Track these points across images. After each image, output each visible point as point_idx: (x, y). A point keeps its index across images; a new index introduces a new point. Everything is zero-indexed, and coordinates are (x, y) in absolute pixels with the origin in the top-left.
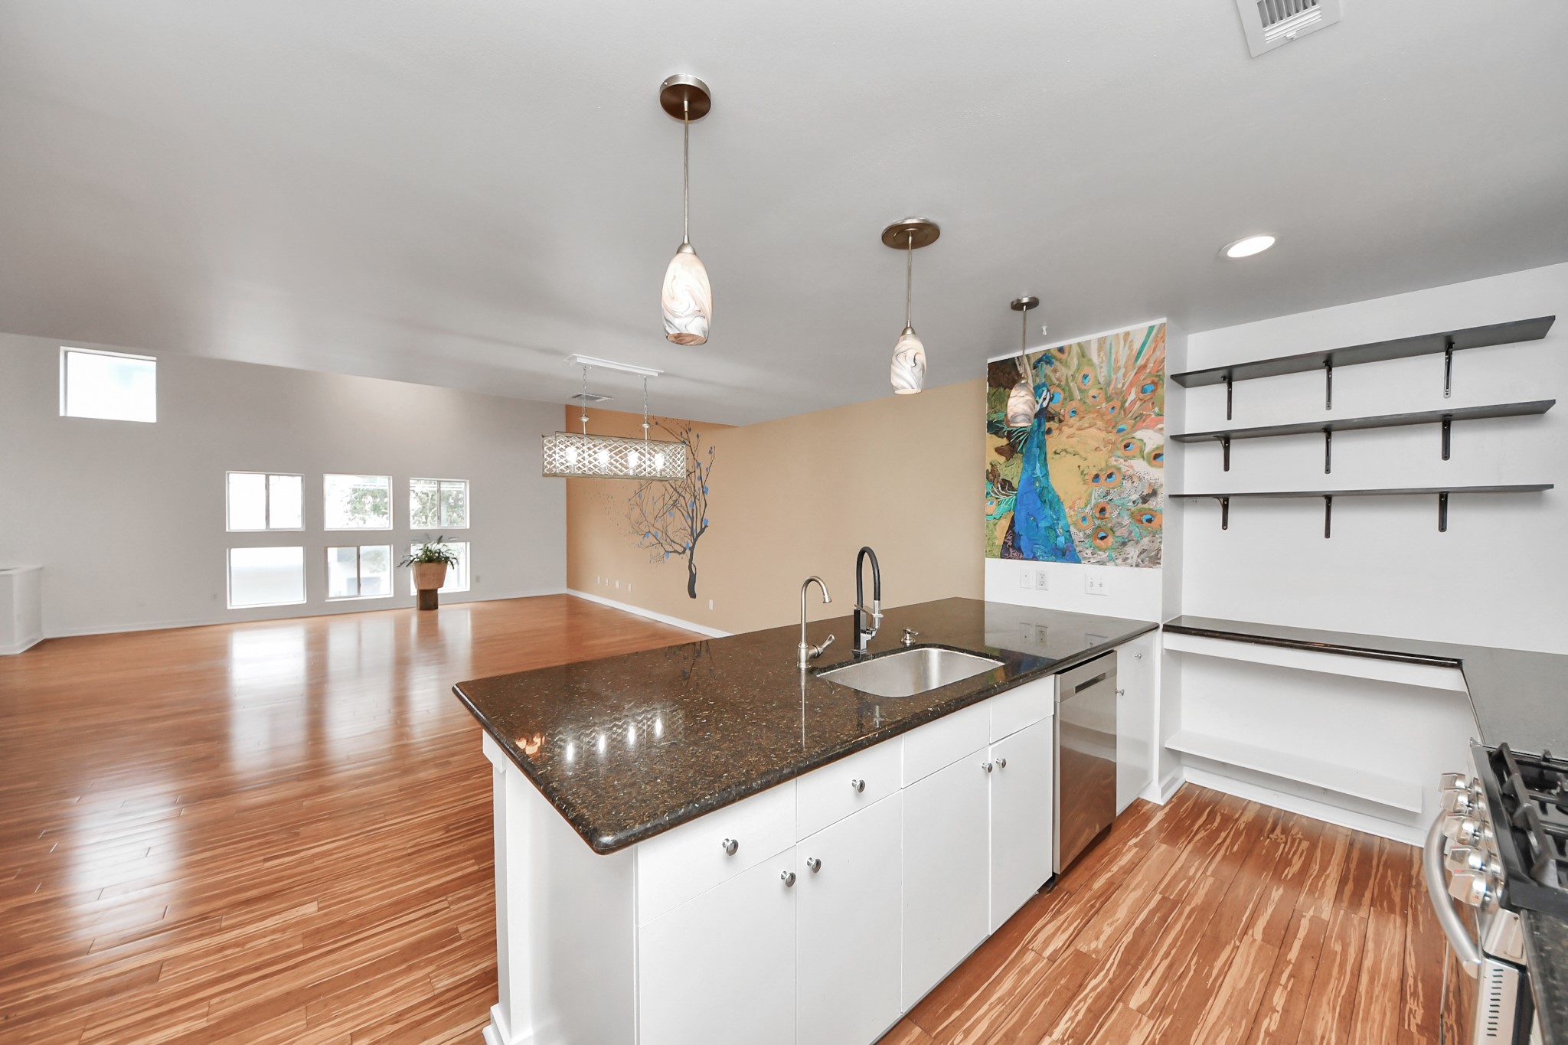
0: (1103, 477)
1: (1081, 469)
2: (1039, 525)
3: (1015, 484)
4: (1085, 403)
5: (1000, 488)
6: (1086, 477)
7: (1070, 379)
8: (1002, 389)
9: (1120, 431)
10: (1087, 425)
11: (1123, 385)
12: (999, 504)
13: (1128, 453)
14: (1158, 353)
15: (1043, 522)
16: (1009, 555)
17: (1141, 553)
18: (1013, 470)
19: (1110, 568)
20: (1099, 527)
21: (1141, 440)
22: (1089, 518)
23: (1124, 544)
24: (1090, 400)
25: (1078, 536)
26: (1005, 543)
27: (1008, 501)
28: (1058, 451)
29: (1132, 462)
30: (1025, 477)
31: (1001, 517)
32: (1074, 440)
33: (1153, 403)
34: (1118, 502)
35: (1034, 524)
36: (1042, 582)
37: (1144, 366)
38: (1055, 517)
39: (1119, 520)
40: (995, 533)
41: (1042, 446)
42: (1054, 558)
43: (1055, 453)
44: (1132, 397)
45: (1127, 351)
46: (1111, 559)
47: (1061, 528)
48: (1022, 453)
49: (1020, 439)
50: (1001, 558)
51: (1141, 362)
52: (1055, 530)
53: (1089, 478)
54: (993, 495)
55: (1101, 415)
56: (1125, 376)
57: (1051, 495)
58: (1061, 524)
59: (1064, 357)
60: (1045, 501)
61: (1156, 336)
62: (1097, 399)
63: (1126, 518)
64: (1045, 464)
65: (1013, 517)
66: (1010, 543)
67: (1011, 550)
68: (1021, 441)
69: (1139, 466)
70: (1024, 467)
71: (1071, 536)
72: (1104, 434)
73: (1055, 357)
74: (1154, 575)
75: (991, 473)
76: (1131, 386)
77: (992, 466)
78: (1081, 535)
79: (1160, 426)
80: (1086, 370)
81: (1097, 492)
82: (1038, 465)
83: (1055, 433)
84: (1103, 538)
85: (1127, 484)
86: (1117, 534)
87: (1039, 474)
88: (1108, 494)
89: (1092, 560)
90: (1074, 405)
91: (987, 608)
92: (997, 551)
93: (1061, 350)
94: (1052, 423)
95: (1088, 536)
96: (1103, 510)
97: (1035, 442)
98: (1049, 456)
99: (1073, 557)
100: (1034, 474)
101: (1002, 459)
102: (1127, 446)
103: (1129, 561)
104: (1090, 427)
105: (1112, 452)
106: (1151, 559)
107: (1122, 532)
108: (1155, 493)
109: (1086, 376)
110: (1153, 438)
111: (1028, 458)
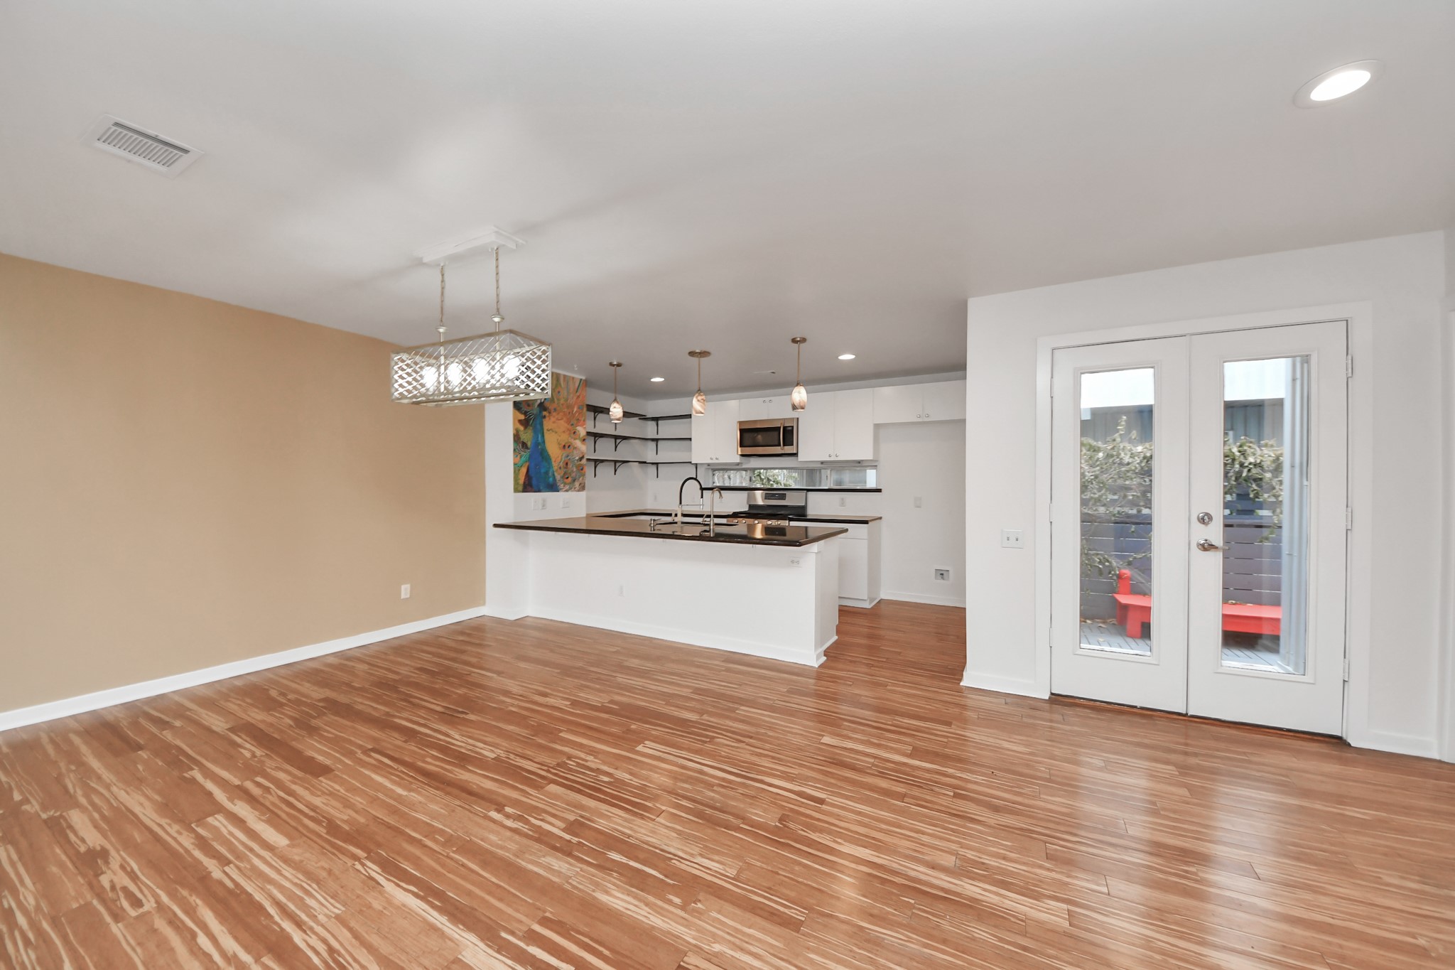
0: (567, 447)
2: (542, 471)
3: (529, 444)
4: (559, 406)
5: (521, 447)
9: (572, 425)
10: (560, 418)
11: (573, 402)
12: (521, 457)
13: (575, 436)
14: (583, 391)
15: (543, 469)
16: (527, 489)
17: (579, 485)
18: (528, 436)
19: (570, 493)
20: (565, 472)
21: (578, 431)
22: (562, 468)
23: (574, 481)
24: (561, 405)
25: (558, 477)
26: (525, 482)
27: (525, 455)
29: (576, 441)
30: (534, 441)
31: (522, 466)
32: (555, 425)
33: (582, 415)
34: (572, 460)
35: (539, 470)
36: (544, 505)
37: (578, 397)
39: (573, 469)
40: (519, 476)
41: (542, 424)
43: (548, 430)
44: (575, 410)
45: (573, 386)
46: (570, 489)
47: (551, 472)
48: (532, 426)
50: (523, 492)
51: (578, 394)
53: (562, 446)
54: (518, 451)
55: (565, 415)
56: (573, 397)
57: (546, 454)
58: (551, 470)
60: (544, 457)
61: (582, 384)
62: (564, 406)
63: (575, 468)
64: (543, 436)
65: (528, 466)
66: (527, 482)
67: (528, 486)
68: (531, 419)
69: (578, 443)
70: (534, 435)
71: (555, 477)
72: (566, 425)
74: (583, 494)
76: (576, 403)
77: (517, 431)
79: (582, 426)
80: (559, 388)
81: (565, 453)
82: (540, 435)
83: (547, 419)
84: (567, 478)
85: (575, 452)
87: (540, 441)
88: (568, 456)
89: (564, 490)
90: (555, 405)
92: (521, 488)
94: (545, 412)
95: (562, 477)
96: (567, 464)
97: (538, 422)
98: (545, 431)
99: (556, 488)
100: (538, 440)
101: (522, 428)
102: (574, 433)
103: (576, 489)
105: (570, 434)
106: (582, 488)
107: (573, 475)
108: (583, 457)
109: (559, 392)
110: (582, 431)
111: (535, 432)
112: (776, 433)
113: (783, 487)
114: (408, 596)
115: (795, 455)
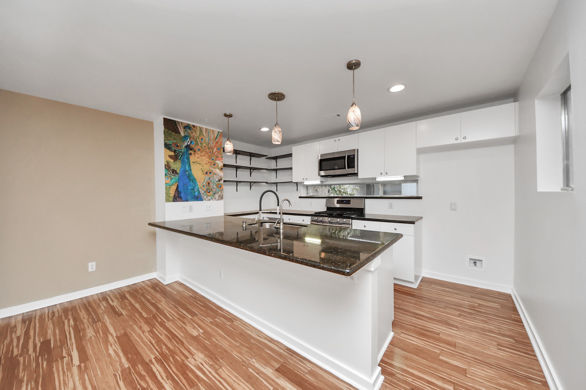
0: (208, 173)
1: (202, 169)
2: (189, 188)
3: (178, 171)
4: (202, 148)
5: (171, 173)
6: (204, 172)
7: (197, 138)
8: (171, 132)
9: (213, 160)
10: (203, 155)
11: (213, 146)
12: (171, 179)
13: (215, 167)
14: (221, 140)
15: (190, 187)
16: (177, 200)
17: (219, 196)
18: (177, 166)
19: (211, 201)
20: (208, 189)
21: (218, 163)
22: (205, 186)
23: (215, 194)
24: (204, 147)
25: (202, 192)
26: (175, 195)
27: (175, 178)
28: (194, 162)
29: (216, 170)
30: (182, 169)
31: (172, 185)
32: (199, 159)
33: (220, 154)
34: (213, 181)
35: (187, 188)
36: (191, 209)
37: (217, 142)
38: (194, 185)
39: (213, 187)
40: (170, 191)
41: (188, 159)
42: (194, 200)
43: (193, 162)
44: (215, 150)
45: (213, 136)
46: (212, 199)
47: (196, 189)
48: (180, 160)
49: (180, 154)
50: (173, 202)
51: (217, 140)
52: (194, 190)
53: (205, 173)
54: (168, 175)
55: (207, 153)
56: (213, 143)
57: (192, 177)
58: (196, 188)
59: (195, 129)
60: (190, 179)
61: (220, 135)
62: (206, 148)
63: (215, 186)
64: (190, 166)
65: (178, 185)
66: (177, 195)
67: (177, 198)
68: (180, 155)
69: (217, 171)
70: (182, 166)
71: (200, 192)
72: (208, 159)
73: (192, 128)
74: (221, 202)
75: (167, 165)
76: (215, 147)
77: (168, 163)
78: (203, 191)
79: (222, 161)
80: (202, 137)
81: (207, 177)
82: (187, 166)
83: (193, 155)
84: (209, 192)
85: (215, 176)
86: (213, 191)
87: (187, 169)
88: (210, 179)
89: (206, 200)
90: (199, 147)
92: (171, 199)
93: (194, 126)
94: (191, 151)
95: (205, 192)
96: (209, 183)
97: (186, 157)
98: (191, 163)
99: (200, 199)
100: (186, 169)
101: (172, 161)
102: (214, 164)
103: (216, 199)
104: (204, 156)
105: (210, 165)
106: (221, 198)
107: (214, 190)
108: (221, 179)
109: (202, 139)
110: (221, 164)
111: (183, 162)
112: (343, 160)
113: (349, 196)
114: (94, 270)
115: (356, 174)
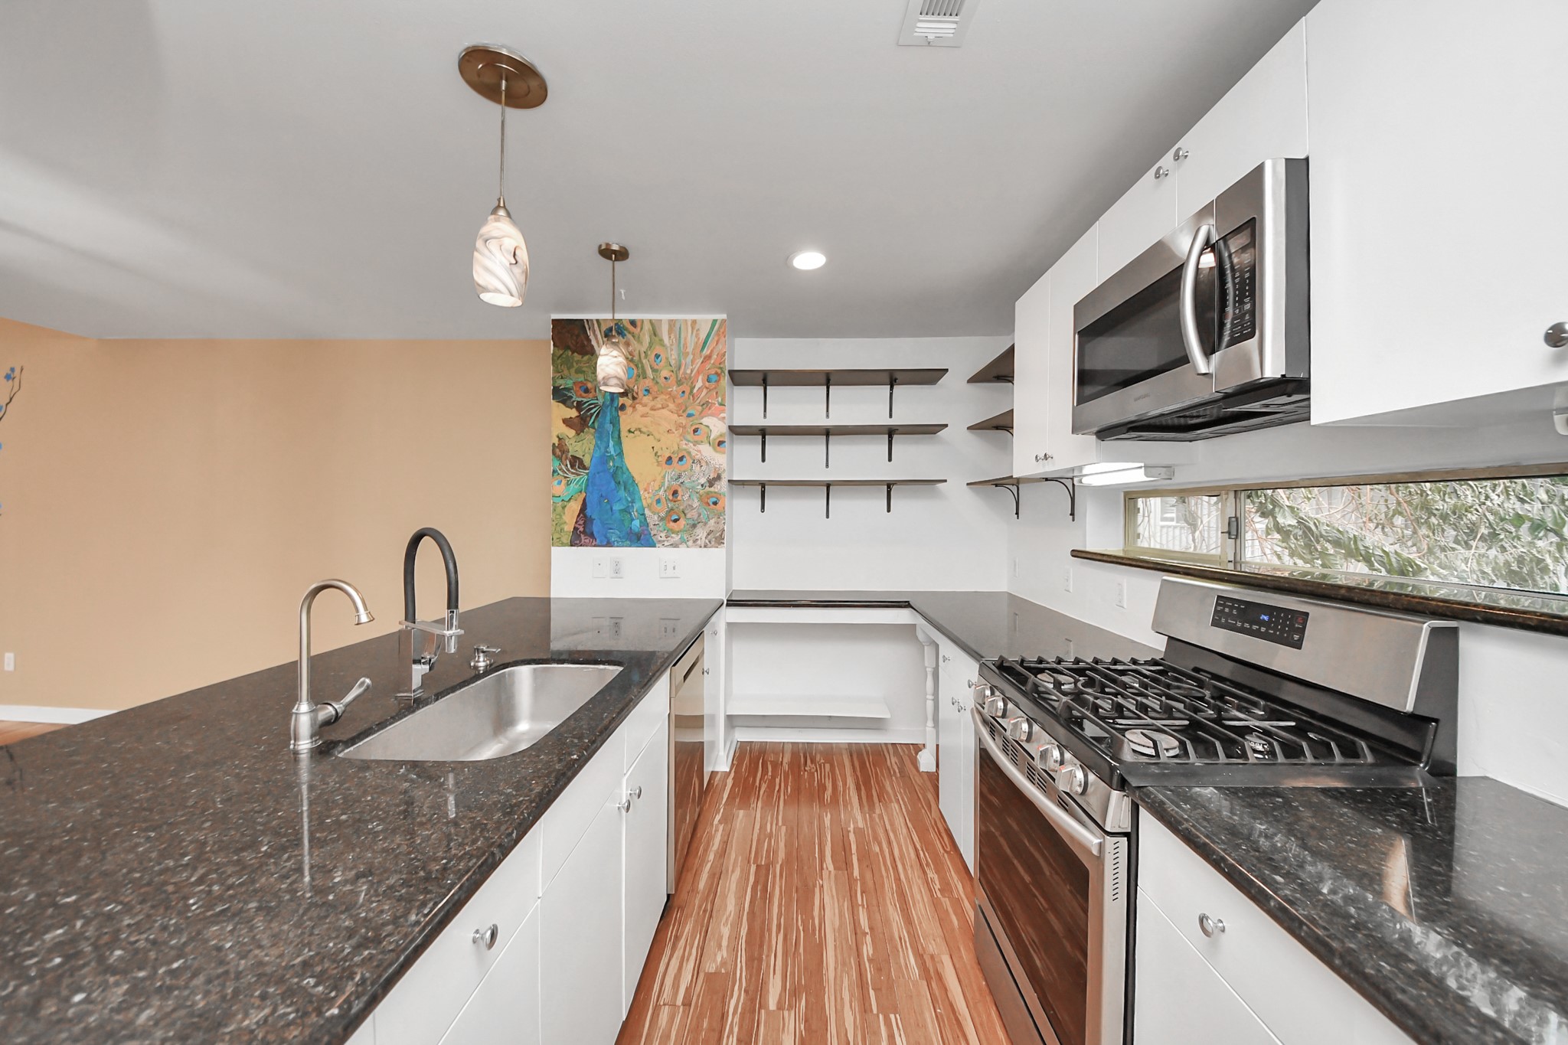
0: (675, 459)
1: (655, 450)
2: (614, 508)
3: (587, 461)
4: (657, 383)
5: (569, 466)
6: (660, 459)
7: (643, 355)
8: (570, 353)
9: (689, 416)
10: (660, 406)
11: (692, 371)
12: (568, 484)
13: (696, 438)
14: (720, 346)
15: (618, 504)
16: (580, 541)
17: (708, 534)
18: (583, 446)
19: (682, 549)
20: (672, 509)
21: (708, 427)
22: (663, 500)
23: (694, 526)
24: (662, 381)
25: (652, 519)
26: (575, 529)
27: (579, 480)
28: (632, 430)
29: (700, 447)
30: (597, 455)
31: (570, 499)
32: (648, 419)
33: (717, 393)
34: (688, 485)
35: (609, 507)
36: (617, 571)
37: (709, 357)
38: (629, 499)
39: (690, 503)
40: (564, 517)
41: (615, 422)
42: (628, 542)
43: (629, 431)
44: (699, 384)
45: (694, 339)
46: (683, 541)
47: (637, 511)
48: (594, 428)
49: (593, 411)
50: (572, 545)
51: (706, 352)
52: (630, 513)
53: (663, 460)
54: (561, 473)
55: (673, 398)
56: (693, 362)
57: (625, 476)
58: (636, 506)
59: (636, 331)
60: (619, 483)
61: (718, 330)
62: (669, 381)
63: (696, 501)
64: (619, 442)
65: (584, 500)
66: (581, 529)
67: (582, 536)
68: (592, 415)
69: (706, 451)
70: (596, 443)
71: (645, 519)
72: (675, 417)
73: (626, 329)
74: (718, 553)
75: (557, 447)
76: (698, 373)
77: (560, 439)
78: (656, 517)
79: (722, 415)
80: (658, 350)
81: (670, 472)
82: (611, 443)
83: (629, 410)
84: (675, 521)
85: (696, 468)
86: (688, 516)
87: (613, 453)
88: (679, 476)
89: (666, 543)
90: (648, 383)
91: (553, 606)
92: (567, 539)
93: (633, 323)
94: (625, 398)
95: (662, 519)
96: (675, 493)
97: (608, 418)
98: (624, 433)
99: (648, 540)
100: (607, 452)
101: (571, 433)
102: (695, 431)
103: (699, 542)
104: (663, 408)
105: (682, 436)
106: (717, 539)
107: (692, 514)
108: (719, 478)
109: (657, 356)
110: (716, 426)
111: (601, 435)
